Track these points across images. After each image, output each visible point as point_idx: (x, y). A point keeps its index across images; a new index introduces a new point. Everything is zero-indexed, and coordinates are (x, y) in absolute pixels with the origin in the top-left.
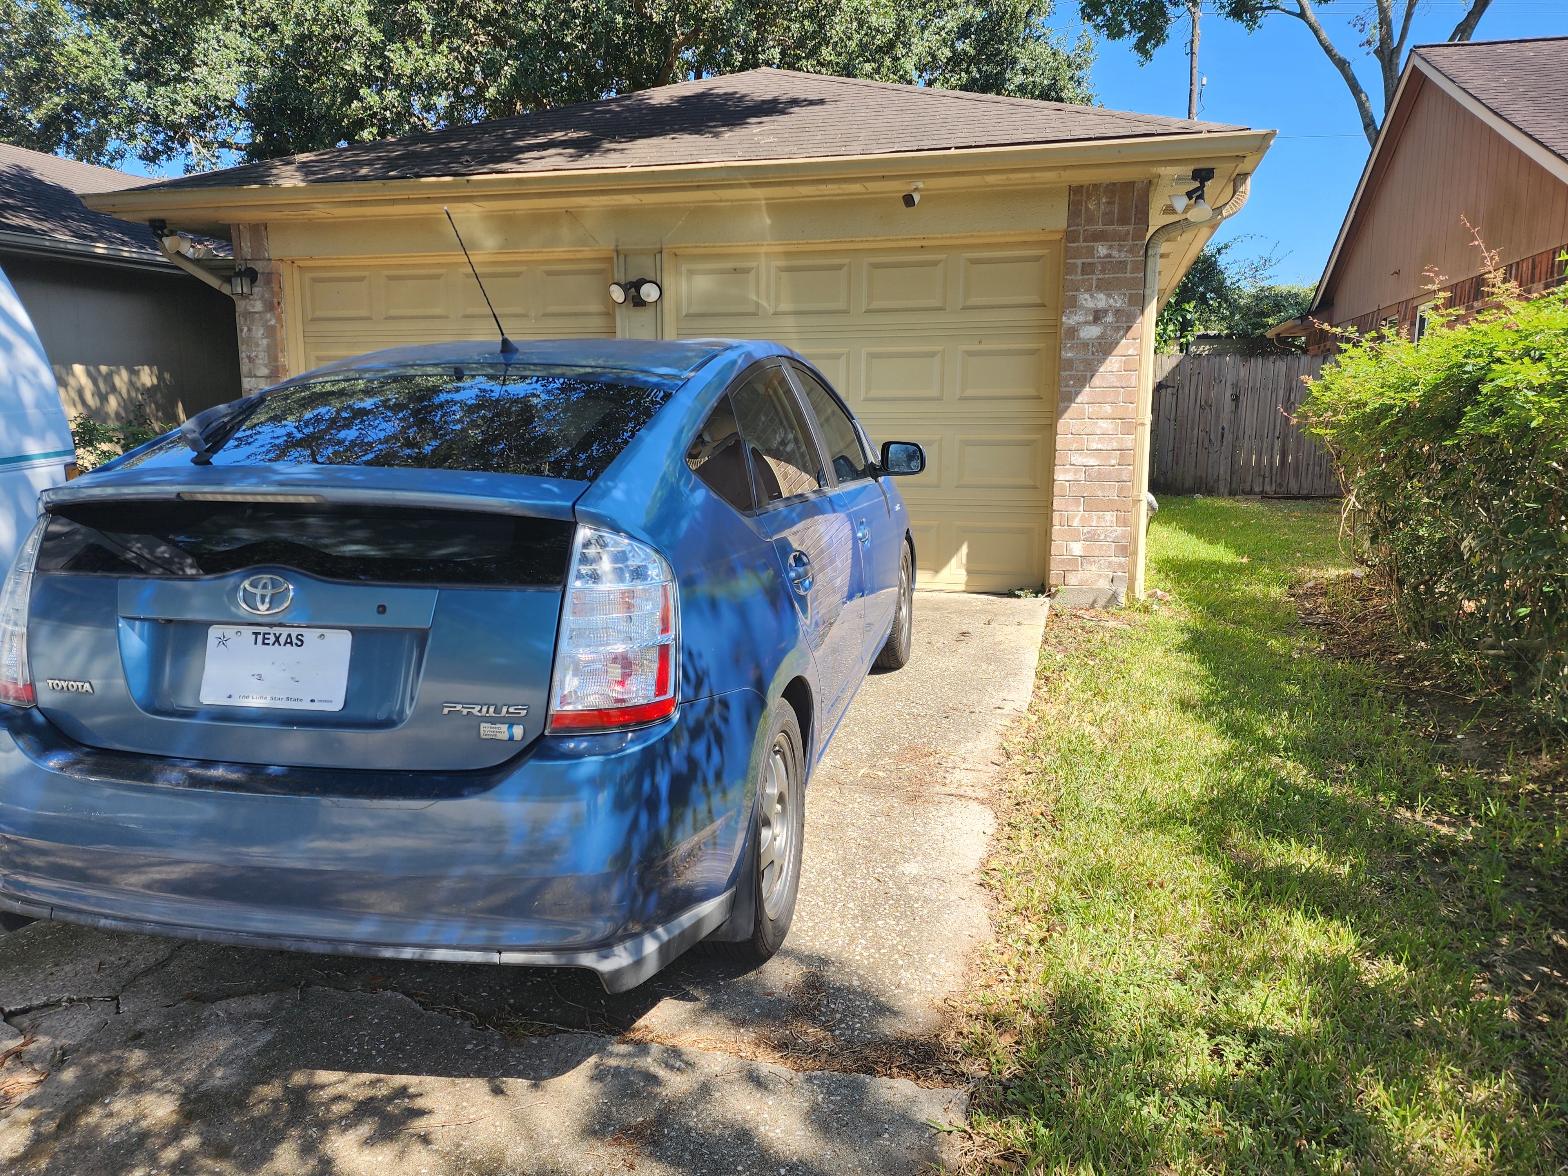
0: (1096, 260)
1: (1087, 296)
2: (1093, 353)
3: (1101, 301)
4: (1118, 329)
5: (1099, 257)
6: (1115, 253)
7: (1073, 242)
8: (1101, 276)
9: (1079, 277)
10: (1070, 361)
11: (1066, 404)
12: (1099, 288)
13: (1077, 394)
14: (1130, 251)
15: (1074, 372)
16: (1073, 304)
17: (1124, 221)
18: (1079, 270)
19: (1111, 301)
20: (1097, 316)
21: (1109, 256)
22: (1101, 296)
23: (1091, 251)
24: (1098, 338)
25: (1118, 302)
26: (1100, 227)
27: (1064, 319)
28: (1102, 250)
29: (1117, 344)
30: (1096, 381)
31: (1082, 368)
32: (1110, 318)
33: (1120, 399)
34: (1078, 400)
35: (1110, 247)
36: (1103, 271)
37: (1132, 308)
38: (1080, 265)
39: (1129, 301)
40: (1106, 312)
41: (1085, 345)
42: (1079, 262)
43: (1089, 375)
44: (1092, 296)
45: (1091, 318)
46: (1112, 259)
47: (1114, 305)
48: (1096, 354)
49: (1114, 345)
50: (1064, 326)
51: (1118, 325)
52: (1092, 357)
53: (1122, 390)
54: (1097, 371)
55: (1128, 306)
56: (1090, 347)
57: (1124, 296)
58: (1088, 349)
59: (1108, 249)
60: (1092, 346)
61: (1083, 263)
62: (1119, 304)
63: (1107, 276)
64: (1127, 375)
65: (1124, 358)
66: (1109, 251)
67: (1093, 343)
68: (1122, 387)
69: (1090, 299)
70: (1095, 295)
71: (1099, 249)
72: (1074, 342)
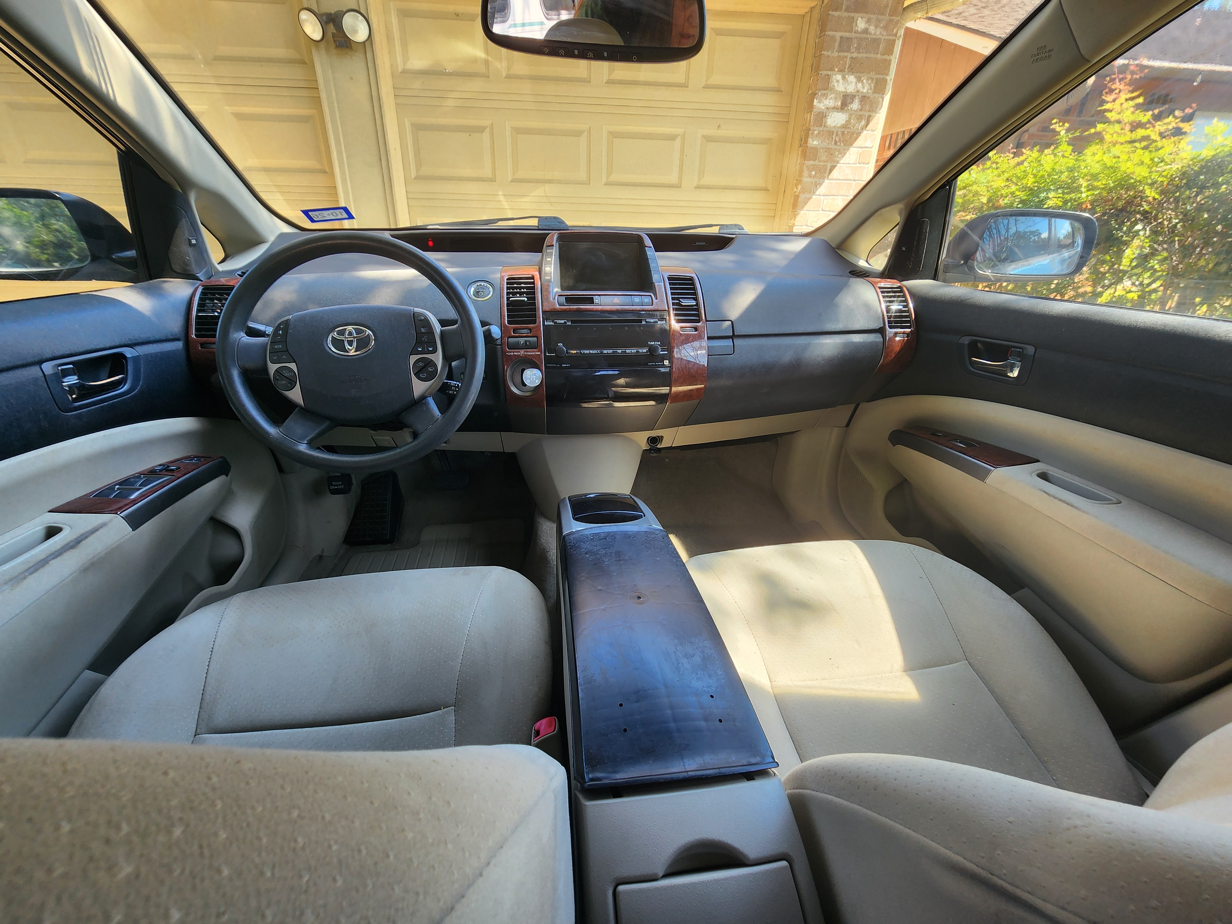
0: (853, 35)
1: (839, 77)
2: (836, 143)
3: (851, 84)
4: (860, 118)
5: (855, 32)
7: (836, 10)
8: (855, 55)
9: (836, 54)
10: (815, 149)
11: (807, 195)
12: (852, 70)
13: (817, 185)
14: (885, 28)
15: (817, 162)
16: (826, 85)
18: (837, 45)
19: (860, 85)
20: (846, 100)
21: (866, 31)
22: (852, 78)
23: (852, 21)
24: (843, 126)
25: (865, 87)
27: (816, 102)
28: (861, 24)
29: (859, 134)
30: (835, 174)
31: (824, 158)
32: (855, 105)
34: (817, 192)
35: (869, 21)
36: (858, 49)
37: (877, 95)
38: (838, 39)
39: (875, 87)
40: (853, 97)
41: (830, 133)
42: (838, 35)
43: (829, 166)
44: (844, 78)
45: (839, 103)
46: (868, 36)
47: (861, 90)
48: (839, 144)
49: (855, 135)
50: (815, 110)
51: (861, 113)
52: (835, 147)
53: (854, 183)
54: (838, 162)
55: (873, 93)
56: (834, 136)
57: (870, 82)
58: (832, 138)
59: (866, 23)
60: (837, 135)
61: (841, 37)
62: (865, 91)
63: (860, 55)
64: (860, 167)
65: (861, 150)
66: (867, 26)
67: (837, 132)
68: (854, 180)
69: (841, 81)
70: (847, 76)
71: (858, 22)
72: (821, 129)
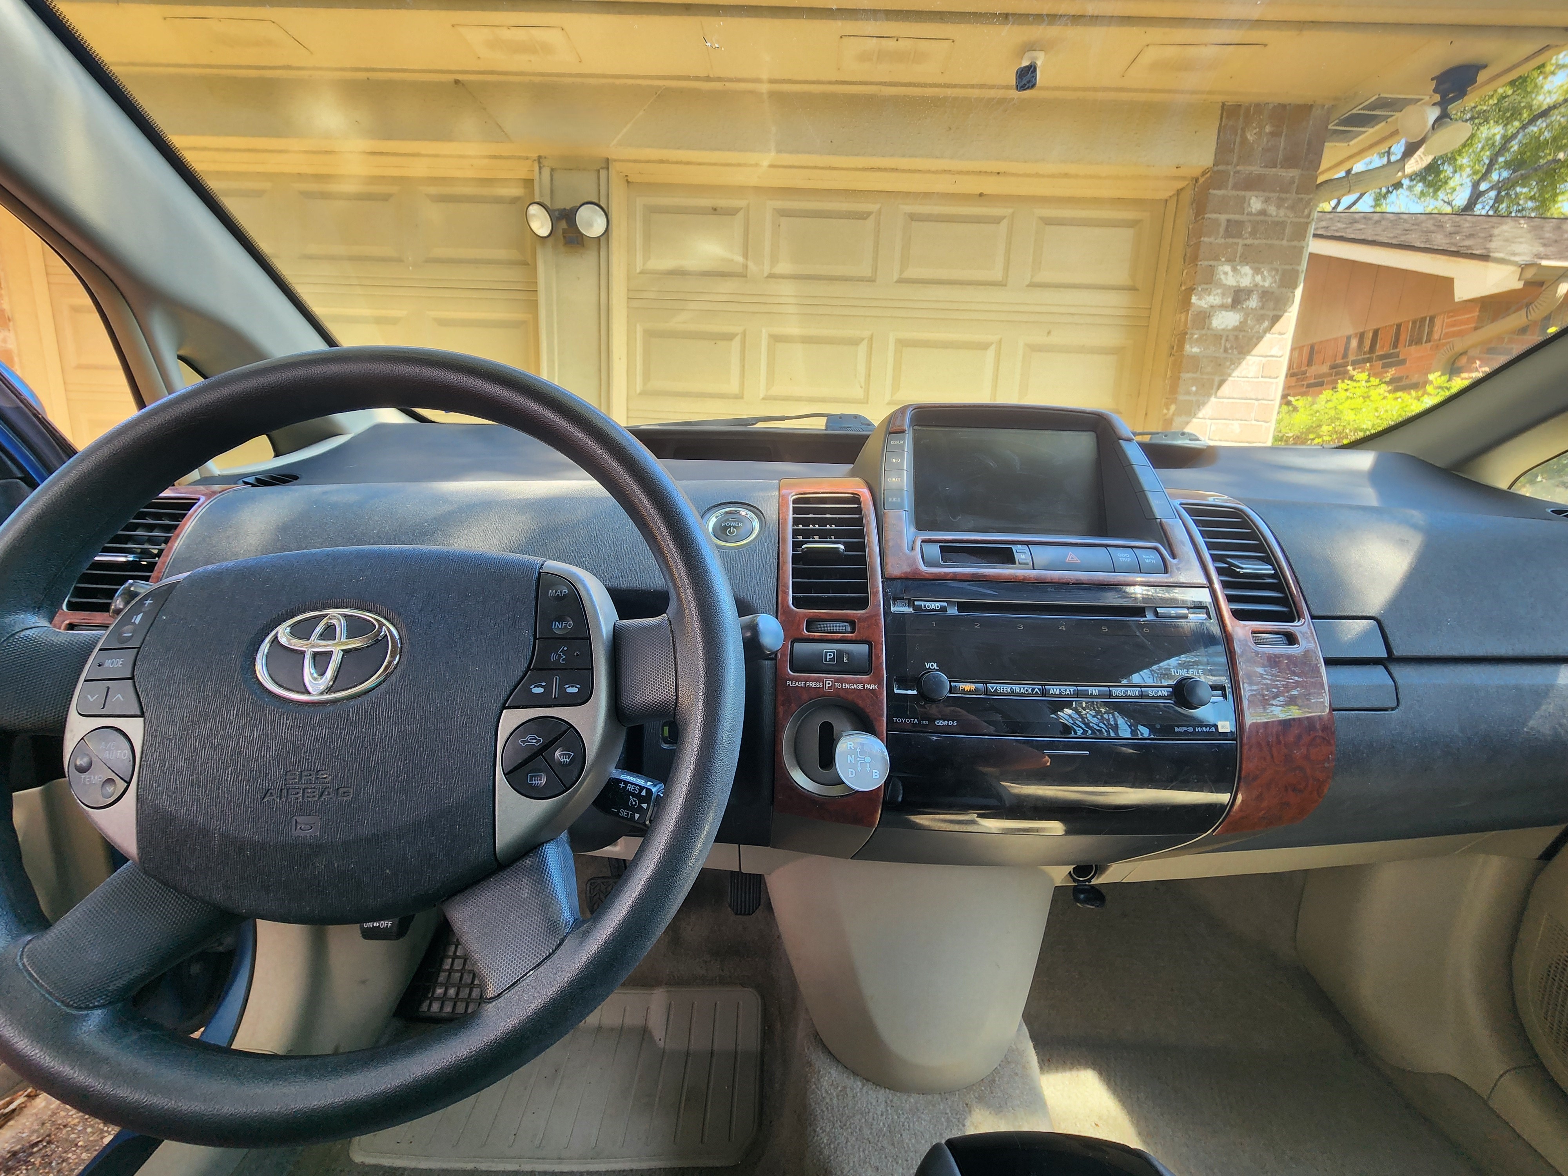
0: (1244, 218)
1: (1227, 268)
2: (1226, 350)
3: (1246, 277)
4: (1260, 319)
5: (1248, 214)
6: (1272, 210)
7: (1220, 188)
8: (1249, 241)
9: (1221, 241)
10: (1195, 358)
11: (1185, 419)
12: (1245, 260)
13: (1200, 405)
14: (1292, 208)
15: (1198, 375)
16: (1209, 279)
17: (1291, 161)
18: (1222, 230)
19: (1258, 278)
20: (1238, 297)
21: (1263, 212)
22: (1247, 270)
23: (1242, 203)
24: (1235, 329)
25: (1267, 280)
26: (1256, 169)
27: (1194, 299)
28: (1256, 204)
29: (1260, 338)
30: (1225, 389)
31: (1209, 369)
32: (1253, 303)
33: (1253, 415)
34: (1200, 415)
35: (1267, 200)
36: (1253, 234)
37: (1284, 290)
38: (1224, 222)
39: (1281, 280)
41: (1218, 337)
42: (1223, 218)
43: (1217, 379)
44: (1234, 269)
45: (1229, 300)
46: (1267, 218)
47: (1261, 283)
48: (1230, 351)
49: (1254, 340)
50: (1192, 309)
51: (1262, 312)
52: (1225, 355)
53: (1256, 403)
54: (1230, 375)
55: (1279, 287)
56: (1223, 341)
57: (1274, 273)
58: (1220, 344)
59: (1263, 202)
60: (1227, 340)
61: (1228, 221)
62: (1267, 284)
63: (1256, 242)
64: (1265, 383)
65: (1264, 360)
66: (1265, 206)
67: (1227, 336)
68: (1257, 400)
69: (1231, 273)
70: (1239, 267)
71: (1252, 201)
72: (1204, 332)
